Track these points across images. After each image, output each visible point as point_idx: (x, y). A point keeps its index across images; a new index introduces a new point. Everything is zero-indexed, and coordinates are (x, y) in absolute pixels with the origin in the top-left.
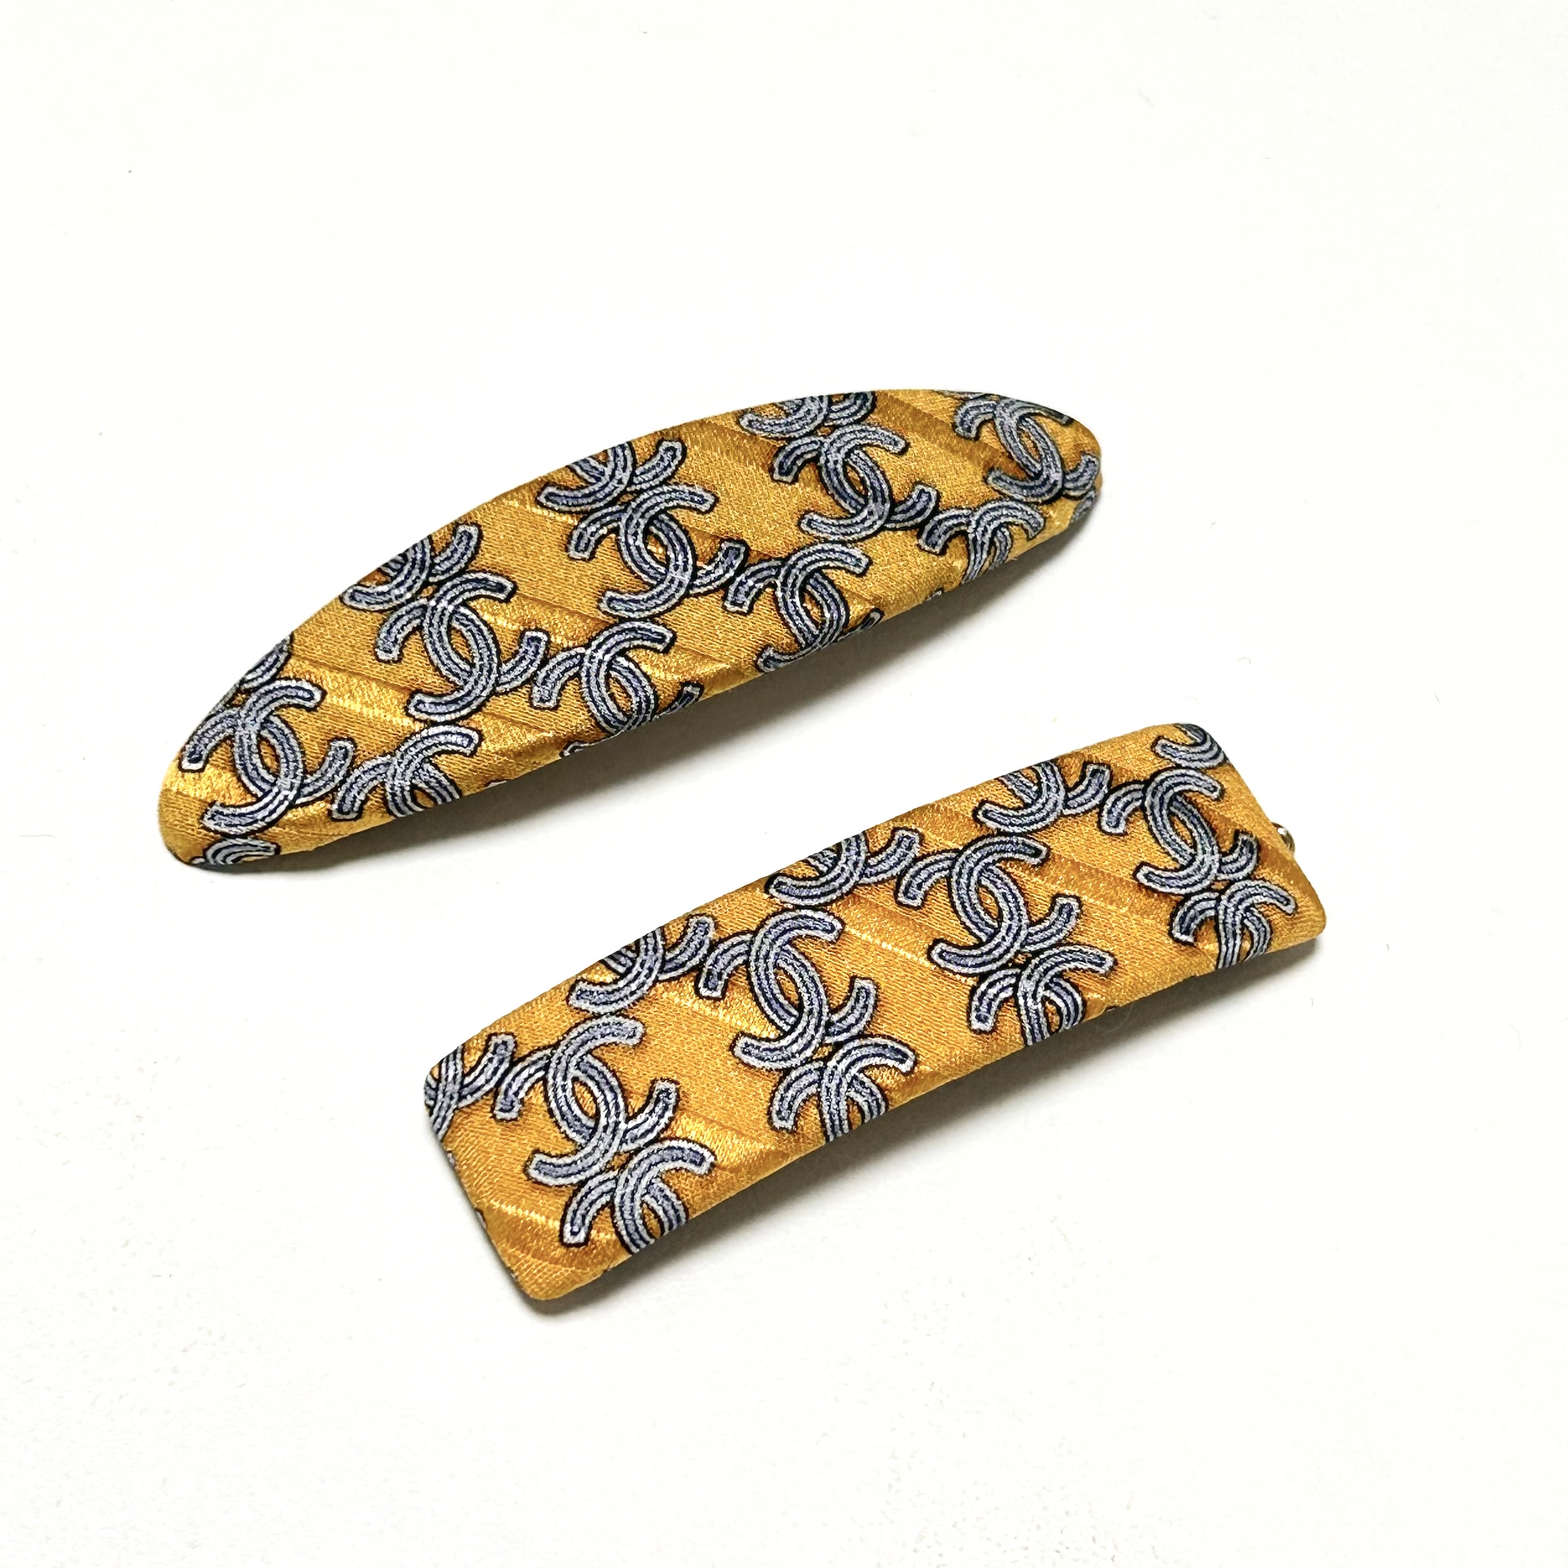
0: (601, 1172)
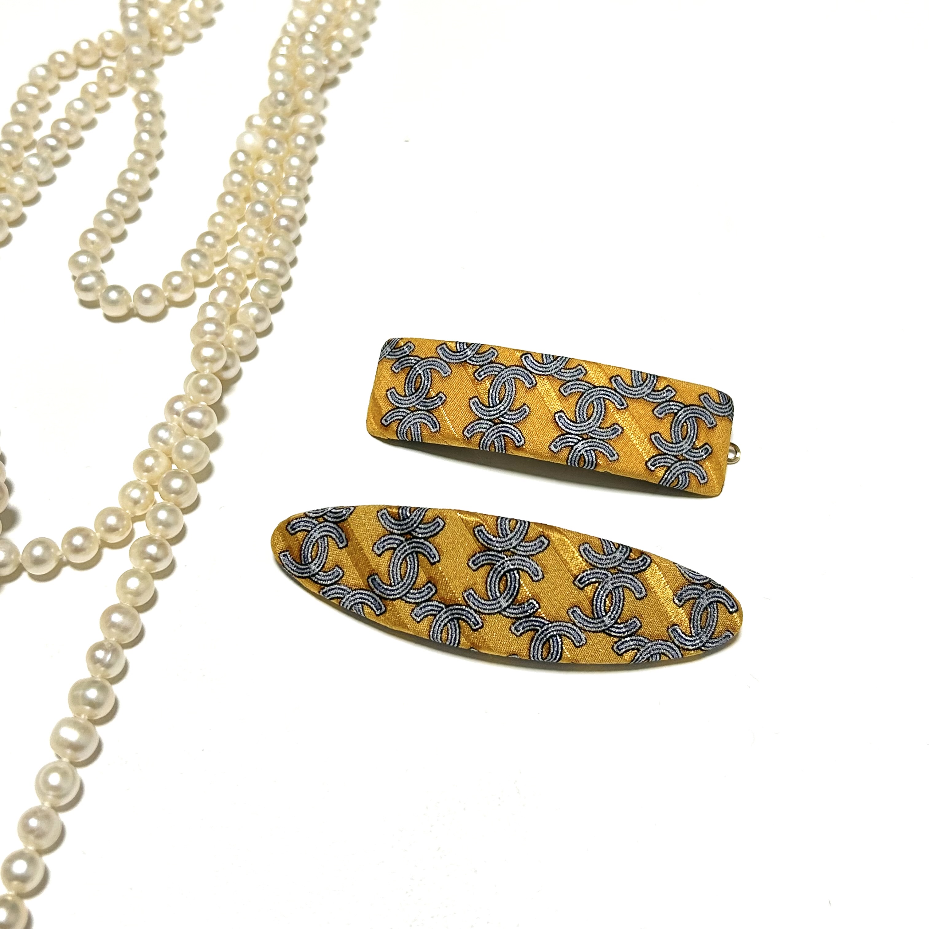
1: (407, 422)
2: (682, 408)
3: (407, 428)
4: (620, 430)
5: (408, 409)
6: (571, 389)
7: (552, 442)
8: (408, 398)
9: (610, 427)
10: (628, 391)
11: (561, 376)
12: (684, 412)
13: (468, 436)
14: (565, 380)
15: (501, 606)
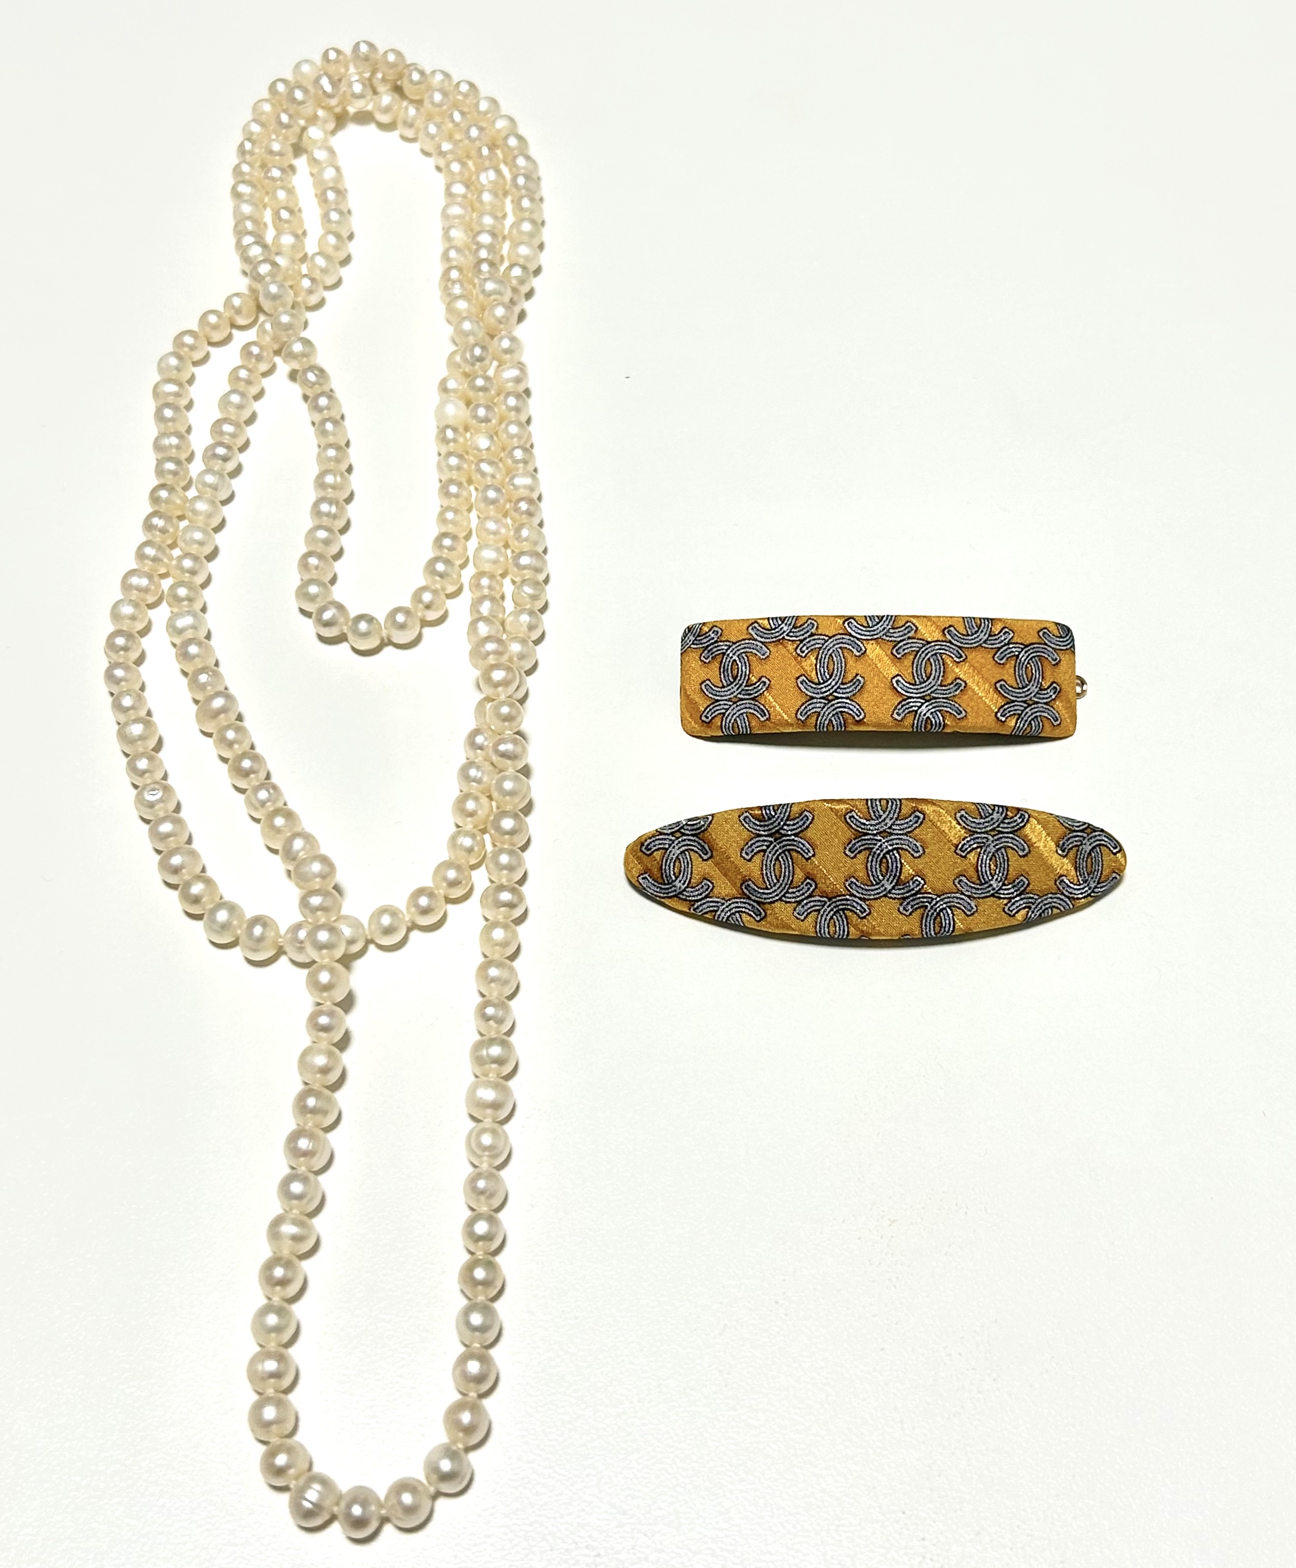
0: (726, 700)
1: (731, 715)
2: (1022, 649)
3: (732, 721)
4: (963, 685)
5: (730, 700)
6: (904, 650)
7: (894, 710)
8: (726, 689)
9: (952, 683)
10: (964, 641)
11: (890, 637)
12: (1026, 652)
13: (803, 719)
14: (895, 641)
15: (886, 889)
